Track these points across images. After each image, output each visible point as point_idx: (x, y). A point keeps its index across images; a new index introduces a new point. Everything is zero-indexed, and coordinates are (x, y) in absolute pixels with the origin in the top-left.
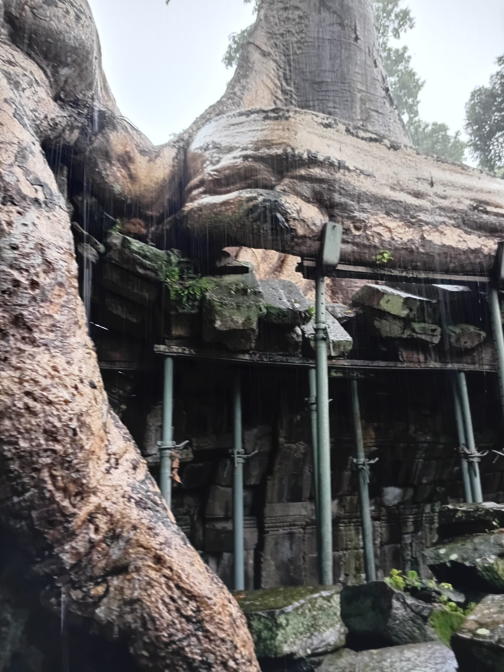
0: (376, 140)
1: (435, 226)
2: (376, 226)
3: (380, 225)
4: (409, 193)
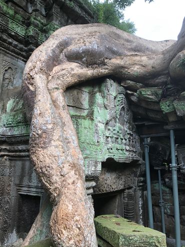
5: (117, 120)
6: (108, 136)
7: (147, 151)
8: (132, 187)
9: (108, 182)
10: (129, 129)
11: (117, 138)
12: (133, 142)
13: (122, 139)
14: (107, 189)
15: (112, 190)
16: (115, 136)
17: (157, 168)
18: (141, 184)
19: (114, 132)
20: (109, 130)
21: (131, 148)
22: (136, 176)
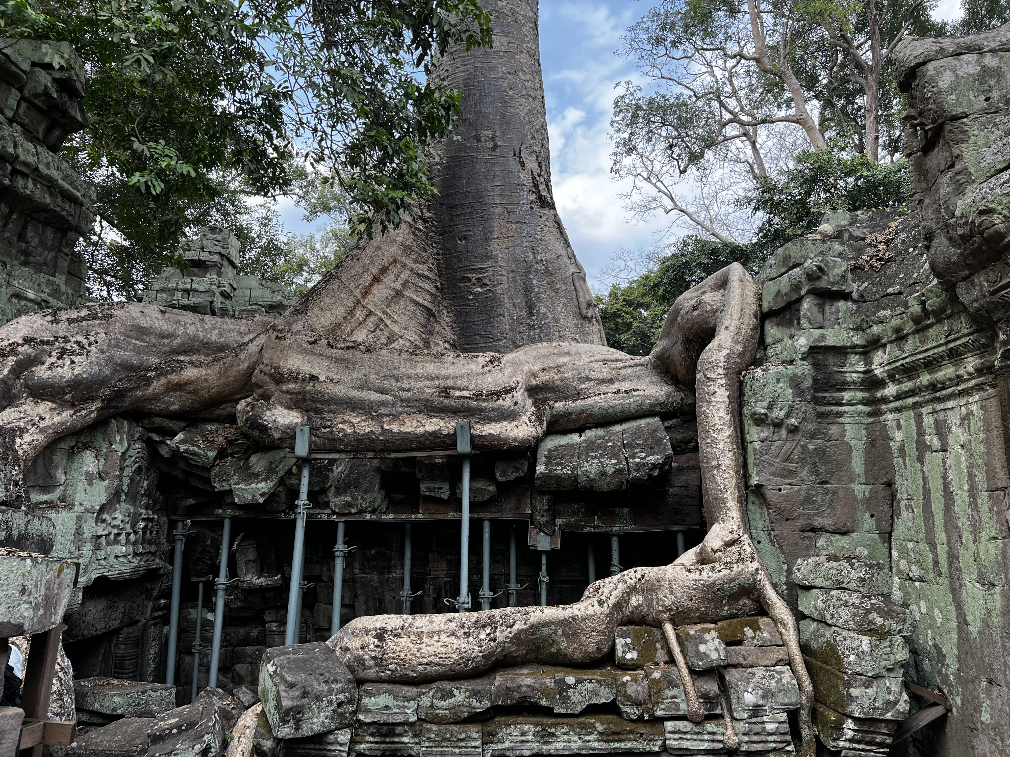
0: (352, 347)
1: (395, 417)
2: (341, 423)
3: (345, 421)
4: (375, 391)
5: (123, 497)
6: (99, 533)
7: (179, 547)
8: (138, 621)
9: (90, 618)
10: (147, 507)
11: (119, 534)
12: (151, 532)
13: (128, 534)
14: (86, 632)
15: (94, 633)
16: (115, 531)
17: (197, 579)
18: (159, 613)
19: (115, 523)
20: (104, 521)
21: (146, 546)
22: (149, 598)
